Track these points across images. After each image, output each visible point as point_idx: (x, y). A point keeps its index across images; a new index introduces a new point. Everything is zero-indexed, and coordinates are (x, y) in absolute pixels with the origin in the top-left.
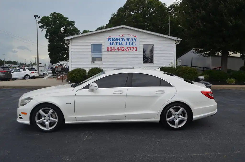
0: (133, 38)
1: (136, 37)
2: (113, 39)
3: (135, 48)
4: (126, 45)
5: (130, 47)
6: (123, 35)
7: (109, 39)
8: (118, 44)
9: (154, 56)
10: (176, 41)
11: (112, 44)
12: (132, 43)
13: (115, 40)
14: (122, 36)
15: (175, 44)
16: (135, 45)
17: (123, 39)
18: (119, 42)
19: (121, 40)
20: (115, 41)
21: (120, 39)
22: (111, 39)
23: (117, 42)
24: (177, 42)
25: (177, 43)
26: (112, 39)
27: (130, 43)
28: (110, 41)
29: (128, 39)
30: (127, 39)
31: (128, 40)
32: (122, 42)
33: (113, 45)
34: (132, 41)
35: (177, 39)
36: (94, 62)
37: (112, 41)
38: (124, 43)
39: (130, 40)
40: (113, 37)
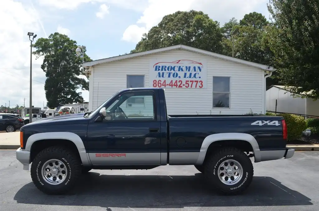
0: (197, 66)
1: (201, 64)
2: (164, 67)
3: (200, 82)
4: (185, 77)
5: (191, 81)
6: (179, 61)
7: (156, 67)
8: (171, 75)
9: (231, 95)
10: (266, 71)
11: (161, 76)
12: (195, 75)
13: (166, 69)
14: (177, 63)
15: (265, 76)
16: (200, 77)
17: (180, 67)
18: (174, 72)
19: (176, 69)
20: (167, 71)
21: (174, 67)
22: (159, 67)
23: (171, 72)
24: (268, 72)
25: (267, 75)
26: (161, 67)
27: (191, 74)
28: (159, 70)
30: (186, 67)
31: (188, 68)
32: (178, 72)
33: (163, 76)
34: (195, 70)
35: (269, 68)
36: (130, 105)
37: (162, 70)
38: (181, 74)
39: (192, 69)
40: (164, 65)
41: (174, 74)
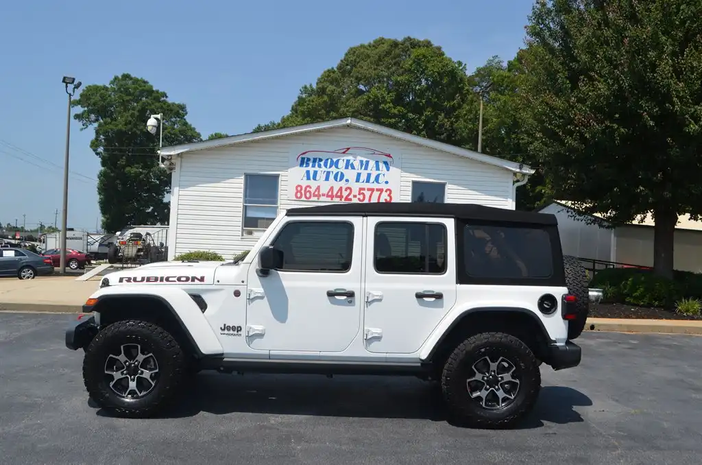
1: (389, 156)
2: (318, 160)
3: (386, 191)
4: (358, 180)
5: (369, 190)
6: (348, 149)
7: (303, 159)
8: (332, 177)
10: (515, 174)
11: (311, 178)
12: (377, 177)
14: (344, 153)
15: (514, 183)
16: (387, 182)
17: (348, 161)
19: (342, 164)
20: (323, 168)
22: (309, 159)
23: (330, 170)
24: (519, 177)
25: (518, 181)
26: (312, 160)
27: (369, 175)
28: (307, 165)
29: (364, 163)
30: (361, 162)
31: (365, 165)
32: (345, 171)
33: (315, 178)
34: (378, 169)
35: (521, 169)
36: (250, 233)
38: (350, 174)
39: (371, 165)
40: (318, 155)
41: (337, 174)
